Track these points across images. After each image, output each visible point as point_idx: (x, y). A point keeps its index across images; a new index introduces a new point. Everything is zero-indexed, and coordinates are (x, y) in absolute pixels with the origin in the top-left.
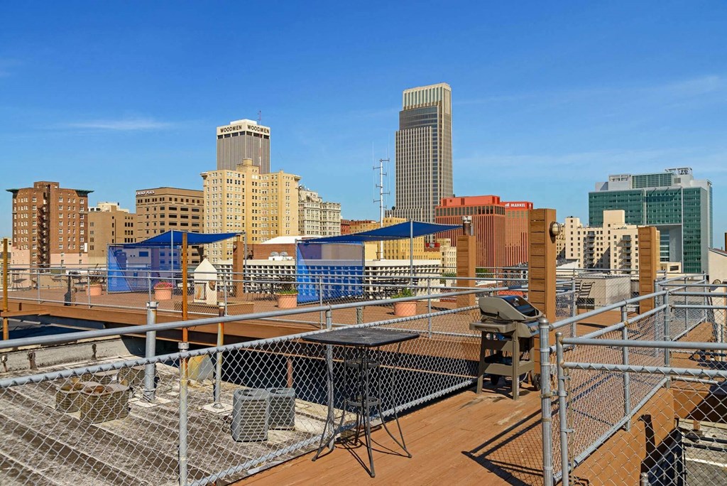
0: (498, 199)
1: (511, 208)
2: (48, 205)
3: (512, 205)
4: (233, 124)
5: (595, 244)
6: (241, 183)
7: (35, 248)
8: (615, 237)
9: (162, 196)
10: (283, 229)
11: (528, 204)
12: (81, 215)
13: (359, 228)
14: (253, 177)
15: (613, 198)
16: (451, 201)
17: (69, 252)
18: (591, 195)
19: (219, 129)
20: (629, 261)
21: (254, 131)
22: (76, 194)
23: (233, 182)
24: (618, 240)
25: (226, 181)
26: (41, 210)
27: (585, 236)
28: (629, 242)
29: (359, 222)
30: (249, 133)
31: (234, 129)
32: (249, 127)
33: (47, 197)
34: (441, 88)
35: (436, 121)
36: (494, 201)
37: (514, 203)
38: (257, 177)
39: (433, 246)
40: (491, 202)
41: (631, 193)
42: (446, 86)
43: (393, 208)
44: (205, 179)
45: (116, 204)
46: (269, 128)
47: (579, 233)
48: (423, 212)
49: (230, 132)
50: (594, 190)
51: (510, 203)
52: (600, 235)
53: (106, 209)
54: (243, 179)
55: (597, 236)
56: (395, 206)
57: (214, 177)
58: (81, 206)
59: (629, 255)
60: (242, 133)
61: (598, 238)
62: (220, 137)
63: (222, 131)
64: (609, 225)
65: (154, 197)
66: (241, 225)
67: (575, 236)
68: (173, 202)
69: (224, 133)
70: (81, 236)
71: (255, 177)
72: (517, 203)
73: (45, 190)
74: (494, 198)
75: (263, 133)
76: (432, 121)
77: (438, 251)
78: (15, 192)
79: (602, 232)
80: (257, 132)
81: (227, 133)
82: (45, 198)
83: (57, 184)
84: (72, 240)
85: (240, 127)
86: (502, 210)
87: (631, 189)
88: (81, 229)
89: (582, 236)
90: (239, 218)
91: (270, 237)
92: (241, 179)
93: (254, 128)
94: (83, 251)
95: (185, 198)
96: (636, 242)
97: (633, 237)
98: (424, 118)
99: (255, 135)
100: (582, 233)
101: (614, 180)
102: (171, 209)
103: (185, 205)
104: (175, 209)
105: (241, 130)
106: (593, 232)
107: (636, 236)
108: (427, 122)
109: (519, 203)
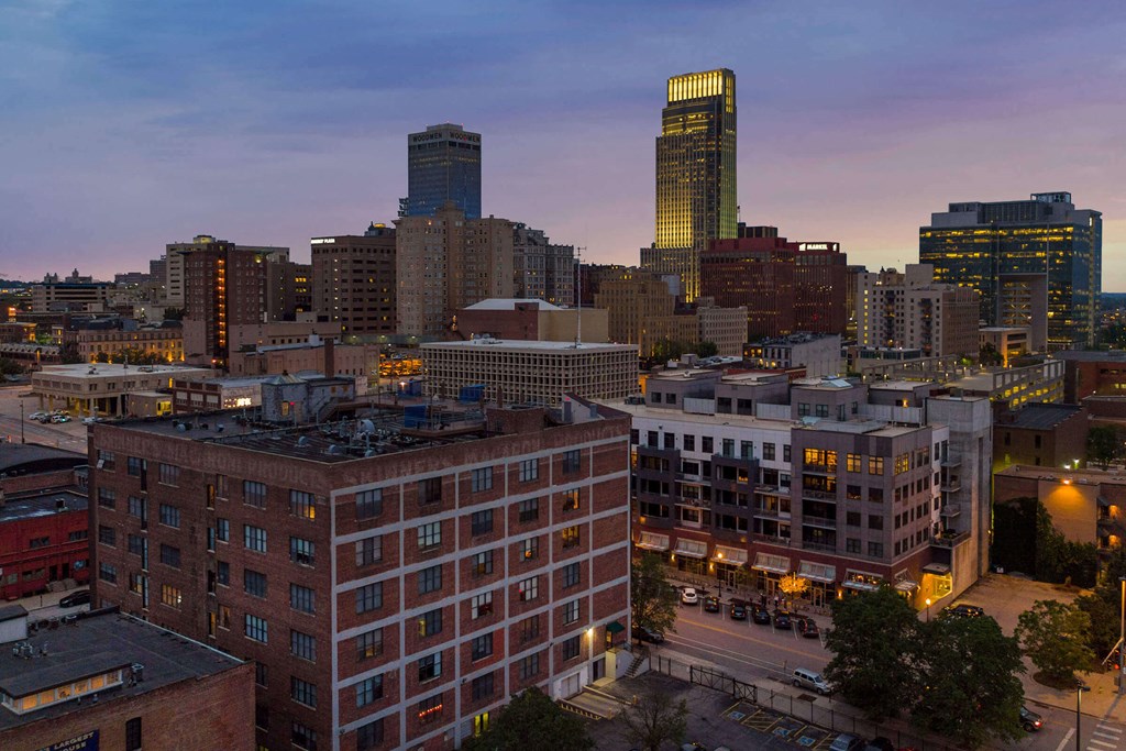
1: (807, 251)
3: (809, 247)
6: (442, 231)
7: (211, 318)
10: (494, 289)
11: (830, 245)
17: (247, 323)
21: (459, 140)
23: (433, 231)
24: (915, 305)
25: (424, 230)
28: (929, 307)
30: (453, 144)
31: (432, 137)
36: (777, 245)
37: (812, 244)
38: (461, 224)
39: (688, 306)
40: (774, 245)
47: (875, 292)
49: (426, 141)
51: (807, 244)
54: (445, 227)
55: (897, 297)
60: (443, 143)
63: (415, 139)
64: (912, 283)
65: (334, 247)
68: (358, 253)
69: (418, 142)
70: (260, 304)
72: (816, 243)
75: (472, 142)
79: (903, 292)
80: (463, 141)
81: (422, 142)
84: (250, 309)
85: (440, 136)
88: (259, 296)
89: (878, 297)
91: (476, 300)
93: (459, 135)
94: (262, 322)
96: (938, 308)
97: (934, 301)
98: (697, 118)
99: (461, 145)
100: (878, 293)
101: (957, 210)
102: (356, 262)
103: (372, 256)
104: (360, 262)
105: (440, 140)
106: (892, 292)
107: (938, 301)
108: (701, 124)
109: (819, 243)
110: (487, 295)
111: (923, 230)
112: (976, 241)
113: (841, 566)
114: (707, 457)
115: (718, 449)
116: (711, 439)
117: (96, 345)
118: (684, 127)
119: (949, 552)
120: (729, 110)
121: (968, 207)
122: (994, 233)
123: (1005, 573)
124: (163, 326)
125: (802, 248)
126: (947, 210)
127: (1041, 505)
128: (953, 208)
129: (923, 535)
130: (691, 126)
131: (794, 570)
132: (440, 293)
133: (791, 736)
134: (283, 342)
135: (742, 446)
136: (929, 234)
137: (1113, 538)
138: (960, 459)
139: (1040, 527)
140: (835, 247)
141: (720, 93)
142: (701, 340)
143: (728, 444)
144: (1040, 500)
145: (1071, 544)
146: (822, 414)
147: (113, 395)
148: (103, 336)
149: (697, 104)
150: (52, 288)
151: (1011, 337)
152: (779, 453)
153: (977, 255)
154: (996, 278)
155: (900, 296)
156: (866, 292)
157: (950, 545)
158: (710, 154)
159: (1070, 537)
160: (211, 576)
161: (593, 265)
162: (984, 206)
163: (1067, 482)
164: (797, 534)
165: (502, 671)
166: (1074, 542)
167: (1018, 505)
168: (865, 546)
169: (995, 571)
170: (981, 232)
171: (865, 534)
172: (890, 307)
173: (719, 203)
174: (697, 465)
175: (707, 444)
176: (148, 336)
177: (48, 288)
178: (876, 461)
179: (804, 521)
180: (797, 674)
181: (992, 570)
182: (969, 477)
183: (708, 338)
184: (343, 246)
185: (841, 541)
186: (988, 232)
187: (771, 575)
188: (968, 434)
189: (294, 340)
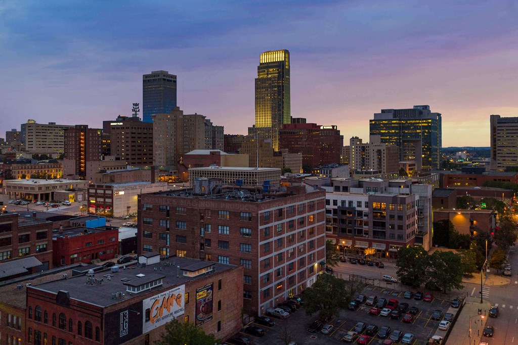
0: (316, 124)
3: (325, 128)
5: (365, 153)
7: (78, 159)
10: (197, 145)
11: (333, 127)
16: (289, 126)
17: (94, 160)
27: (360, 149)
30: (164, 79)
31: (155, 76)
32: (163, 75)
34: (284, 53)
36: (313, 126)
37: (326, 126)
39: (277, 153)
40: (311, 127)
48: (272, 130)
51: (323, 126)
54: (174, 118)
56: (255, 124)
59: (380, 160)
61: (366, 150)
63: (146, 77)
64: (372, 143)
66: (173, 143)
74: (313, 124)
75: (172, 79)
76: (278, 73)
77: (280, 156)
80: (168, 78)
81: (149, 79)
84: (95, 154)
85: (158, 76)
89: (358, 149)
90: (173, 140)
91: (190, 151)
94: (100, 160)
96: (384, 153)
97: (382, 150)
98: (273, 71)
99: (168, 80)
100: (358, 147)
101: (384, 112)
102: (132, 133)
103: (140, 131)
104: (134, 133)
105: (159, 78)
106: (364, 147)
107: (384, 150)
108: (275, 73)
109: (328, 126)
110: (194, 148)
111: (371, 121)
112: (393, 125)
113: (388, 244)
114: (336, 207)
115: (339, 204)
116: (337, 201)
117: (20, 171)
118: (268, 74)
119: (422, 238)
120: (287, 67)
121: (389, 111)
122: (400, 122)
123: (438, 247)
124: (49, 162)
125: (322, 128)
126: (380, 112)
127: (450, 222)
128: (383, 111)
129: (413, 232)
130: (271, 74)
131: (370, 246)
132: (173, 147)
133: (390, 293)
134: (118, 168)
135: (349, 203)
136: (373, 122)
137: (475, 232)
138: (423, 206)
139: (450, 230)
140: (335, 127)
141: (283, 60)
142: (284, 167)
143: (343, 202)
144: (450, 220)
145: (461, 235)
146: (376, 191)
147: (48, 192)
148: (24, 167)
149: (273, 64)
151: (410, 165)
152: (363, 205)
153: (393, 131)
154: (401, 141)
155: (367, 148)
156: (353, 147)
157: (422, 236)
158: (279, 87)
159: (461, 232)
160: (202, 245)
161: (229, 135)
162: (395, 111)
163: (459, 213)
164: (371, 233)
165: (295, 275)
166: (462, 234)
167: (442, 222)
168: (396, 236)
169: (435, 246)
170: (395, 122)
171: (397, 232)
172: (363, 153)
173: (283, 108)
174: (331, 210)
175: (335, 202)
176: (43, 167)
178: (400, 206)
179: (374, 228)
180: (384, 277)
181: (434, 246)
182: (427, 212)
183: (287, 166)
184: (127, 126)
185: (388, 235)
186: (398, 122)
187: (361, 248)
188: (426, 197)
189: (119, 168)
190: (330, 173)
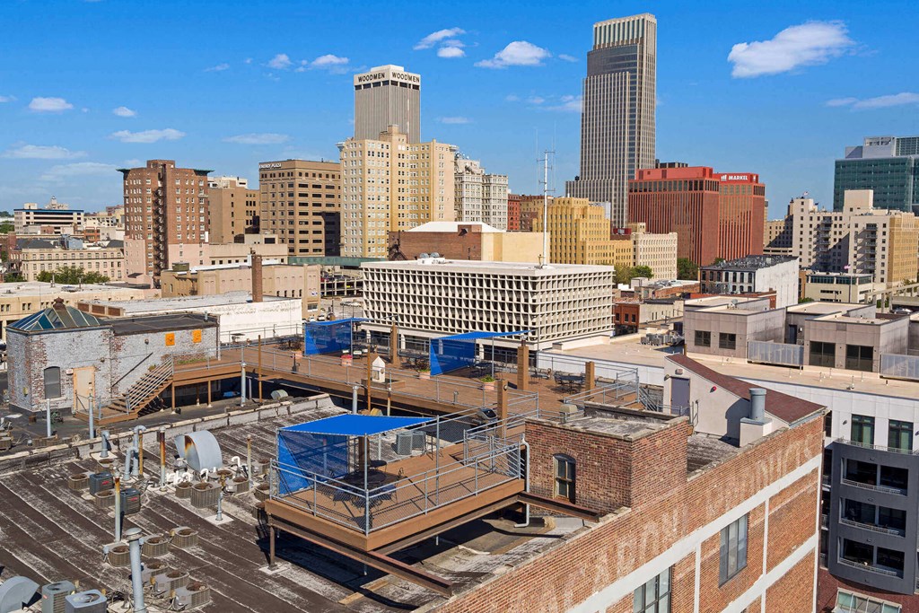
0: (711, 170)
1: (728, 181)
2: (164, 188)
3: (731, 178)
4: (374, 70)
5: (831, 233)
6: (385, 155)
7: (151, 238)
8: (857, 226)
9: (290, 171)
10: (436, 213)
11: (751, 177)
12: (201, 199)
13: (531, 204)
14: (400, 147)
15: (867, 168)
16: (649, 173)
17: (188, 242)
18: (838, 164)
19: (356, 77)
20: (873, 256)
21: (400, 80)
22: (194, 175)
23: (376, 154)
24: (859, 230)
25: (367, 153)
26: (156, 193)
27: (819, 222)
28: (874, 233)
29: (531, 197)
30: (394, 83)
31: (375, 77)
32: (394, 75)
33: (163, 179)
34: (643, 20)
35: (635, 64)
36: (704, 175)
37: (733, 175)
38: (404, 148)
39: (622, 232)
40: (701, 175)
41: (893, 162)
42: (650, 18)
43: (577, 178)
44: (341, 151)
45: (236, 179)
46: (419, 76)
47: (811, 219)
48: (616, 184)
49: (370, 82)
50: (842, 157)
51: (728, 175)
52: (838, 222)
53: (224, 185)
54: (388, 151)
55: (834, 222)
56: (579, 175)
57: (352, 148)
58: (200, 189)
59: (873, 248)
60: (386, 83)
61: (835, 226)
62: (358, 87)
63: (360, 79)
64: (851, 210)
65: (281, 171)
66: (384, 206)
67: (806, 222)
68: (304, 178)
69: (362, 83)
70: (201, 224)
71: (402, 148)
72: (736, 175)
73: (160, 170)
74: (704, 170)
75: (412, 82)
76: (629, 65)
77: (629, 239)
78: (126, 172)
79: (841, 219)
80: (404, 81)
81: (366, 82)
82: (161, 180)
83: (173, 163)
84: (191, 228)
86: (715, 186)
87: (894, 156)
88: (201, 215)
89: (815, 223)
90: (383, 199)
91: (419, 222)
92: (385, 150)
93: (400, 76)
94: (203, 241)
95: (317, 172)
96: (883, 233)
97: (878, 226)
99: (402, 84)
100: (815, 219)
103: (317, 181)
105: (384, 79)
107: (885, 225)
109: (740, 175)
110: (428, 218)
124: (109, 246)
132: (384, 216)
135: (892, 428)
136: (844, 167)
140: (755, 178)
142: (634, 264)
143: (862, 424)
148: (46, 255)
150: (32, 213)
176: (93, 256)
177: (28, 213)
183: (641, 262)
189: (233, 260)
190: (750, 281)
